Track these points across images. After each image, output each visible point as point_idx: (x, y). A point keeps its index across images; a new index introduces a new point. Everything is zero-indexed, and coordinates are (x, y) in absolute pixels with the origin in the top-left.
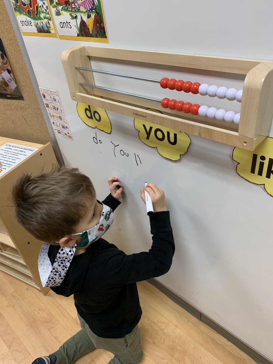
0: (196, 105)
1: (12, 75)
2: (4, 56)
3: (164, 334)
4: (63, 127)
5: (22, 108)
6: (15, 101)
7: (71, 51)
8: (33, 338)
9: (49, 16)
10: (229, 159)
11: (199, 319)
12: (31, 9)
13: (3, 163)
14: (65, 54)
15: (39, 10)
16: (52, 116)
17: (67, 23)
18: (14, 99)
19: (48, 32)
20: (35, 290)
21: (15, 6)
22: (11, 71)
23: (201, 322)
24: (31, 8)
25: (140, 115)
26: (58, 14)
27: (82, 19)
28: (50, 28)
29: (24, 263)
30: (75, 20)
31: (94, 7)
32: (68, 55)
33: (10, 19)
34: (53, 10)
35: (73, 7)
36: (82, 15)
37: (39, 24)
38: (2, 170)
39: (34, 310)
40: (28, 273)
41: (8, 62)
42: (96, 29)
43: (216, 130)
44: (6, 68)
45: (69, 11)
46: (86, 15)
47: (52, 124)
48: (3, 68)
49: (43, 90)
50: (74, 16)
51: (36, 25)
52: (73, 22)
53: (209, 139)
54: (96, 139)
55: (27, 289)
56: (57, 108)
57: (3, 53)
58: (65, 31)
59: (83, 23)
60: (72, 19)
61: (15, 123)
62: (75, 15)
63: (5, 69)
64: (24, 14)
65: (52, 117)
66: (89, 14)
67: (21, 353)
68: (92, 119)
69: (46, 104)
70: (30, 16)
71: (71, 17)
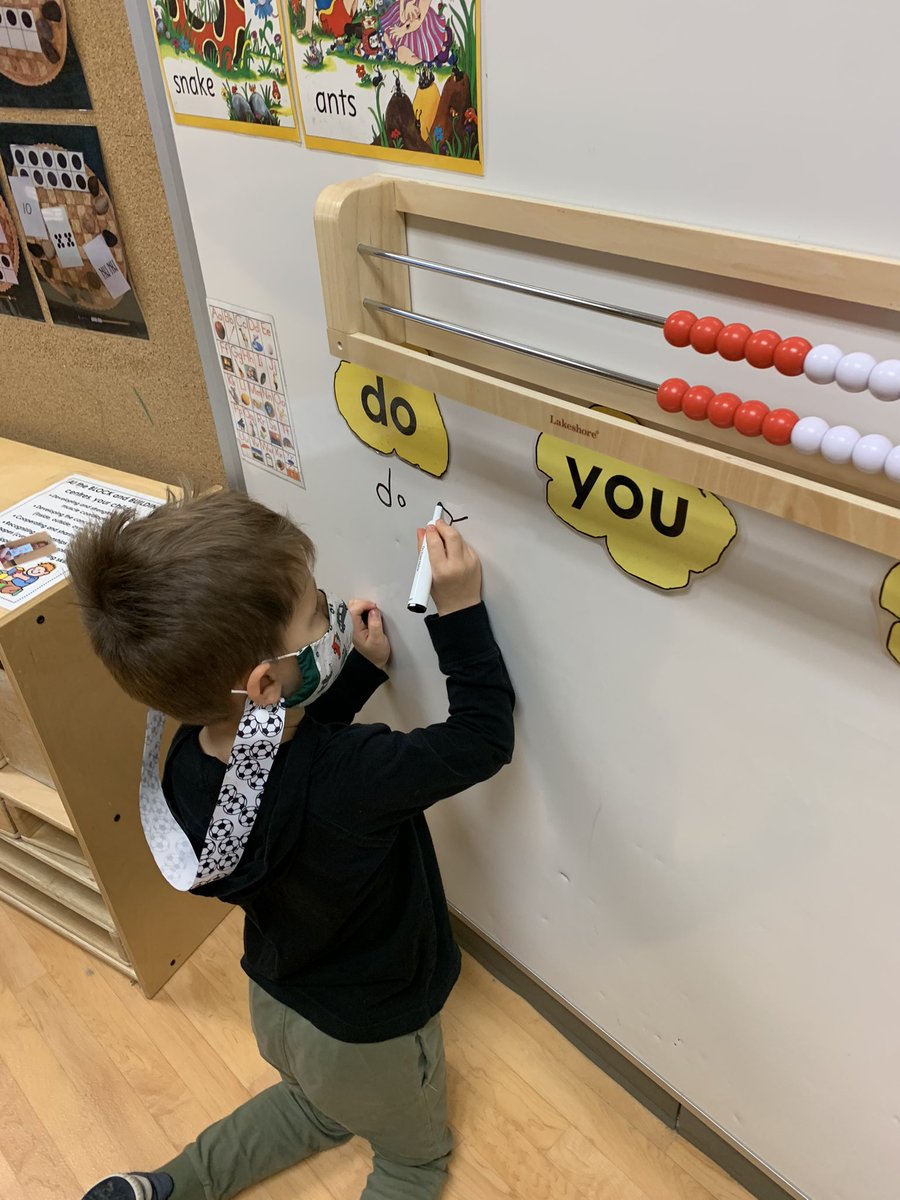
0: (782, 413)
1: (118, 251)
2: (101, 186)
3: (550, 1164)
4: (274, 440)
5: (135, 364)
6: (115, 337)
7: (349, 191)
8: (102, 1144)
9: (280, 70)
10: (866, 603)
11: (669, 1126)
12: (221, 39)
13: (60, 542)
14: (331, 201)
15: (249, 45)
16: (240, 398)
17: (342, 96)
18: (114, 333)
19: (270, 120)
20: (118, 976)
21: (161, 25)
22: (118, 238)
23: (675, 1134)
24: (220, 36)
25: (576, 429)
26: (315, 63)
27: (399, 89)
28: (279, 110)
29: (95, 886)
30: (373, 90)
31: (450, 53)
32: (339, 204)
33: (138, 64)
34: (300, 51)
35: (374, 45)
36: (403, 76)
37: (239, 91)
38: (54, 567)
39: (111, 1046)
40: (100, 920)
41: (111, 208)
42: (447, 126)
43: (853, 505)
44: (100, 227)
45: (357, 58)
46: (417, 78)
47: (236, 426)
48: (92, 225)
49: (218, 311)
50: (372, 78)
51: (229, 93)
52: (365, 97)
53: (821, 530)
54: (389, 492)
55: (90, 973)
56: (263, 376)
57: (98, 176)
58: (333, 125)
59: (400, 103)
60: (361, 85)
61: (107, 409)
62: (374, 75)
63: (97, 231)
64: (190, 55)
65: (241, 403)
66: (428, 74)
67: (58, 1191)
68: (385, 423)
69: (223, 357)
70: (211, 63)
71: (359, 80)
